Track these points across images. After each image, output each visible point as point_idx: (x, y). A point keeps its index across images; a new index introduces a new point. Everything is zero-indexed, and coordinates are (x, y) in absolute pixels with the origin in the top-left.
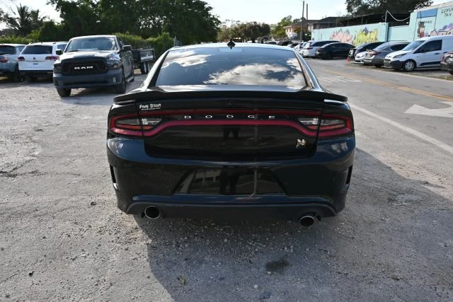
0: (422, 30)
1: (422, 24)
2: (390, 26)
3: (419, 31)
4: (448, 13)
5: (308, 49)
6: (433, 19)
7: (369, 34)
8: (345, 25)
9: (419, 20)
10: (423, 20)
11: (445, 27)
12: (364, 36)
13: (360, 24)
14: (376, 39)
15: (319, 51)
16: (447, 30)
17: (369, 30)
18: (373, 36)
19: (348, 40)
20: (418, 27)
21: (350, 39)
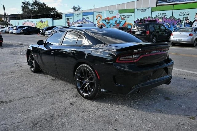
0: (68, 21)
1: (68, 19)
2: (53, 19)
3: (67, 22)
4: (78, 15)
5: (15, 30)
6: (72, 17)
7: (44, 23)
8: (29, 19)
9: (66, 17)
10: (68, 17)
11: (78, 21)
12: (41, 24)
13: (38, 18)
14: (48, 25)
15: (22, 31)
16: (79, 22)
17: (43, 21)
18: (46, 24)
19: (32, 26)
20: (66, 20)
21: (34, 25)
